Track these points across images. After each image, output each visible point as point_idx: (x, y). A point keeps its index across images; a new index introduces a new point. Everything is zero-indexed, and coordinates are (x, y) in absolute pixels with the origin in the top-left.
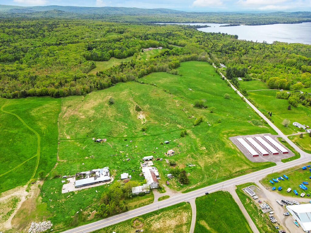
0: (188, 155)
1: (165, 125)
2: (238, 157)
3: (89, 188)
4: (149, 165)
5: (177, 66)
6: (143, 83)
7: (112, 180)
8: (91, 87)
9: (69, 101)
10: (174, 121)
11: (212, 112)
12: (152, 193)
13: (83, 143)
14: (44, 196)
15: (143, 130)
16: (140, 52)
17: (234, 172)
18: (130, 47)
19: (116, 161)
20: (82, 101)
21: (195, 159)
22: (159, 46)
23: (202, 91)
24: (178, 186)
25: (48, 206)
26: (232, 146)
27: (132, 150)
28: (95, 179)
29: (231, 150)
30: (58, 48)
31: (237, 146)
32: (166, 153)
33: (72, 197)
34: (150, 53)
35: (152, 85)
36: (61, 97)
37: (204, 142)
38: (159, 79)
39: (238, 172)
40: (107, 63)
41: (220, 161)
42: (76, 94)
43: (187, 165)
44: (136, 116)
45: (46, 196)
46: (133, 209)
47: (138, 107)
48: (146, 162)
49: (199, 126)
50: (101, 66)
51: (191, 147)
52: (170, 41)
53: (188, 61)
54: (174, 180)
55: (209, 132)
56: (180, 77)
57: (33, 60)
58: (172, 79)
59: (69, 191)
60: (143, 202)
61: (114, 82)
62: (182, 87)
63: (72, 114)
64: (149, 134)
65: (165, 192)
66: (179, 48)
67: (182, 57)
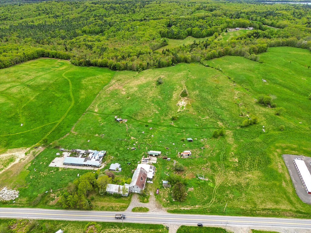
0: (207, 163)
1: (203, 118)
2: (280, 186)
3: (75, 169)
4: (151, 161)
5: (262, 51)
6: (208, 66)
7: (103, 167)
8: (148, 64)
9: (121, 75)
10: (217, 116)
11: (278, 114)
12: (130, 199)
13: (105, 119)
14: (33, 164)
15: (173, 119)
16: (223, 32)
17: (261, 207)
18: (213, 25)
19: (121, 146)
20: (134, 77)
21: (215, 171)
22: (249, 27)
23: (280, 84)
24: (167, 201)
25: (29, 175)
26: (280, 167)
27: (145, 139)
28: (85, 161)
29: (275, 174)
30: (140, 24)
31: (290, 171)
32: (180, 153)
33: (54, 173)
34: (235, 34)
35: (218, 69)
36: (117, 70)
37: (240, 152)
38: (230, 64)
39: (269, 209)
40: (181, 42)
41: (248, 184)
42: (131, 69)
43: (197, 177)
44: (177, 101)
45: (34, 165)
46: (98, 210)
47: (186, 92)
48: (150, 157)
49: (247, 130)
50: (173, 44)
51: (219, 154)
52: (267, 21)
53: (282, 46)
54: (168, 191)
55: (258, 140)
56: (259, 64)
57: (113, 33)
58: (247, 65)
59: (56, 166)
60: (114, 206)
61: (176, 61)
62: (254, 76)
63: (117, 88)
64: (178, 124)
65: (147, 202)
66: (276, 30)
67: (274, 41)
